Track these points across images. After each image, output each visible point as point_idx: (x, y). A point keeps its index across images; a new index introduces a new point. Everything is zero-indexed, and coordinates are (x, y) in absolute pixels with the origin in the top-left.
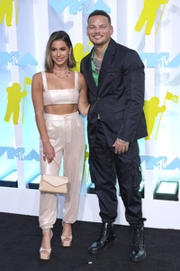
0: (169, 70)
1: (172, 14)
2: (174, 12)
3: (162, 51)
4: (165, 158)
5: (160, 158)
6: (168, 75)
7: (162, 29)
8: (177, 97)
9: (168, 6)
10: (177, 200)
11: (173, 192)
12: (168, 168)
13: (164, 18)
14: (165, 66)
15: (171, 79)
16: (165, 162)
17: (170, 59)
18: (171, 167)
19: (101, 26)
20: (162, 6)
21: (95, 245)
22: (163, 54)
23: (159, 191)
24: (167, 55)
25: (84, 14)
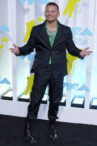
0: (81, 37)
2: (84, 6)
3: (77, 26)
4: (78, 85)
5: (75, 84)
6: (80, 39)
7: (78, 14)
9: (81, 2)
10: (83, 107)
11: (81, 103)
12: (79, 90)
13: (79, 9)
14: (79, 34)
15: (82, 41)
17: (82, 31)
18: (81, 89)
19: (52, 11)
22: (78, 28)
24: (80, 29)
25: (35, 5)
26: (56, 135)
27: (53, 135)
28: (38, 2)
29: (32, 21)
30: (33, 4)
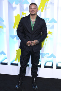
1: (50, 5)
2: (51, 4)
4: (48, 54)
5: (47, 54)
6: (49, 25)
7: (47, 10)
8: (52, 33)
9: (49, 2)
10: (52, 68)
12: (49, 57)
13: (48, 6)
14: (48, 22)
16: (48, 55)
17: (50, 20)
19: (34, 8)
20: (47, 2)
21: (17, 86)
22: (47, 18)
23: (46, 65)
24: (49, 19)
26: (36, 87)
27: (35, 87)
29: (18, 15)
30: (19, 4)
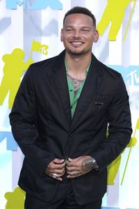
19: (82, 29)
25: (25, 10)
28: (31, 5)
29: (16, 51)
30: (20, 9)
